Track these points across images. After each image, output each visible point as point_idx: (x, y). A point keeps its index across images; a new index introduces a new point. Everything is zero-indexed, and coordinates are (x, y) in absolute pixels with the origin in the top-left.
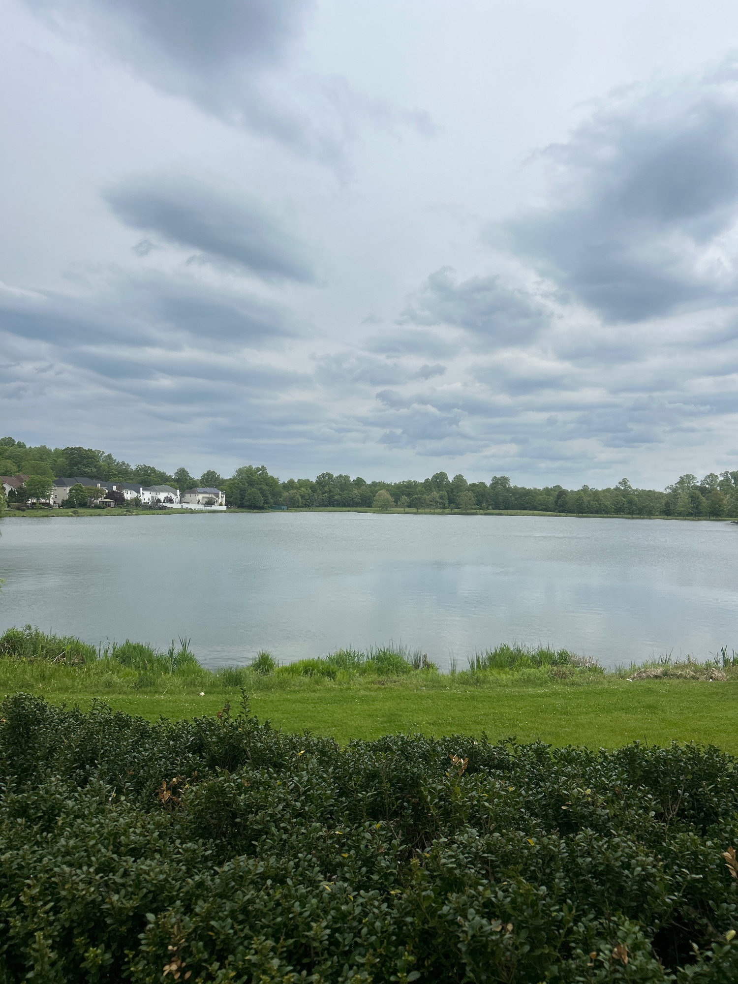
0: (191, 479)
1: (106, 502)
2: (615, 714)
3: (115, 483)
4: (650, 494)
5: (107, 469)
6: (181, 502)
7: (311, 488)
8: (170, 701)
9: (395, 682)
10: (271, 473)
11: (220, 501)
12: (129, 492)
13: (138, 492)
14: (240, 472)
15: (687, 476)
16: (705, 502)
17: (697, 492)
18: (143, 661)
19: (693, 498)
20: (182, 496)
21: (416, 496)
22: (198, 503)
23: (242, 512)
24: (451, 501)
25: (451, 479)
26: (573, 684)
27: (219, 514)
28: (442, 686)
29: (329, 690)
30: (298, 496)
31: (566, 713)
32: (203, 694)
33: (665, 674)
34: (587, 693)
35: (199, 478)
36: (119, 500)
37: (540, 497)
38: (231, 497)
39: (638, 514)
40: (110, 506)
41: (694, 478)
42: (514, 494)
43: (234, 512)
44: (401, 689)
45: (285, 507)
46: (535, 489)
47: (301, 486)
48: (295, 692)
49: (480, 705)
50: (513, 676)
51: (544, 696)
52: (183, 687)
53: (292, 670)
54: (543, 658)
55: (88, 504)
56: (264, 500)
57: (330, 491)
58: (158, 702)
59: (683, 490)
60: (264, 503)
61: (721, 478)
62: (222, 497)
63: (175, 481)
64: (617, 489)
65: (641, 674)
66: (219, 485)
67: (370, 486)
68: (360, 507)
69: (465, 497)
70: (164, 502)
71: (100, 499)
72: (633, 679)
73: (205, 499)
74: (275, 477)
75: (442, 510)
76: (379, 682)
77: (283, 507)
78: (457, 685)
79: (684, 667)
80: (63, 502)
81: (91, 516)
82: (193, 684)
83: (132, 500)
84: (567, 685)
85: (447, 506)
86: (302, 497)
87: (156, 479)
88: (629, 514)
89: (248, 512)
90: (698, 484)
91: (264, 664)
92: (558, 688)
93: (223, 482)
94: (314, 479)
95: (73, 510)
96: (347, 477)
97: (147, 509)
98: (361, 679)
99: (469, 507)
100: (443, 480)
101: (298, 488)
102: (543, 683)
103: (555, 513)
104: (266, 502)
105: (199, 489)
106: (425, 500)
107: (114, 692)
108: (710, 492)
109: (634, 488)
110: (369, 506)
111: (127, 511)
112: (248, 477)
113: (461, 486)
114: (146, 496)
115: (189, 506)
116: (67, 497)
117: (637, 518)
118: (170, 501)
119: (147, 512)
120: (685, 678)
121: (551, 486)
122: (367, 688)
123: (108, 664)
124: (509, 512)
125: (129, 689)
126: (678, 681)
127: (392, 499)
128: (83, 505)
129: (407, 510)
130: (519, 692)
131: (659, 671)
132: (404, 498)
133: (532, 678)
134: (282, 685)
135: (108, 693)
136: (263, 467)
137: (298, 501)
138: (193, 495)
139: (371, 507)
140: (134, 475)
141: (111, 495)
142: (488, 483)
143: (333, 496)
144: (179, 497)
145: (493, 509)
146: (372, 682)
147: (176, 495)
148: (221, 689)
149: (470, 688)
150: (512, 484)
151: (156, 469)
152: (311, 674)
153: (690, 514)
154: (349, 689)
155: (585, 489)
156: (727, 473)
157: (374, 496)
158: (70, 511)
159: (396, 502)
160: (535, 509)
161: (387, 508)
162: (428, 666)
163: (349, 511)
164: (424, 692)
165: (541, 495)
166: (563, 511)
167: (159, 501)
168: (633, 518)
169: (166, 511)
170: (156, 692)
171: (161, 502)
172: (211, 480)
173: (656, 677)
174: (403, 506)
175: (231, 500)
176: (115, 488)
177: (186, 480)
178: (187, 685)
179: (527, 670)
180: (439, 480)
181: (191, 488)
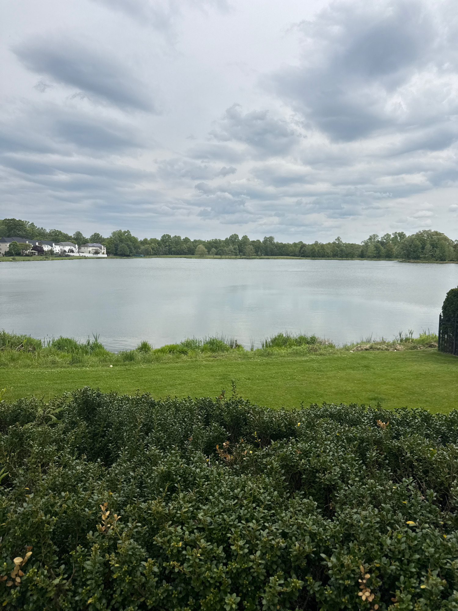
0: (83, 238)
1: (32, 252)
2: (348, 371)
3: (38, 241)
4: (352, 246)
5: (32, 233)
6: (79, 252)
7: (158, 244)
8: (93, 371)
9: (222, 356)
10: (133, 234)
11: (103, 251)
12: (46, 246)
13: (52, 246)
14: (114, 234)
15: (374, 235)
16: (383, 250)
17: (379, 244)
18: (71, 348)
19: (377, 248)
20: (79, 248)
21: (220, 248)
22: (89, 253)
23: (117, 258)
24: (240, 251)
25: (240, 238)
26: (321, 354)
27: (103, 259)
28: (249, 358)
29: (186, 362)
30: (150, 249)
31: (321, 371)
32: (111, 366)
33: (371, 348)
34: (330, 359)
35: (89, 237)
36: (41, 251)
37: (291, 248)
38: (109, 249)
39: (346, 257)
40: (35, 255)
41: (377, 236)
42: (276, 247)
43: (111, 258)
44: (226, 359)
45: (143, 255)
46: (288, 244)
47: (152, 243)
48: (166, 363)
49: (272, 368)
50: (287, 351)
51: (306, 361)
52: (99, 363)
53: (162, 351)
54: (302, 340)
55: (22, 254)
56: (130, 251)
57: (169, 245)
58: (86, 372)
59: (371, 243)
60: (130, 253)
61: (392, 236)
62: (104, 249)
63: (74, 239)
64: (334, 243)
65: (358, 348)
66: (102, 242)
67: (193, 242)
68: (187, 255)
69: (249, 248)
70: (68, 252)
71: (28, 251)
72: (353, 351)
73: (93, 250)
74: (136, 237)
75: (235, 257)
76: (213, 357)
77: (141, 255)
78: (257, 357)
79: (380, 344)
80: (6, 252)
81: (24, 261)
82: (105, 361)
83: (48, 251)
84: (318, 355)
85: (238, 254)
86: (153, 249)
87: (63, 238)
88: (340, 257)
89: (121, 258)
90: (380, 240)
91: (145, 347)
92: (313, 357)
93: (104, 240)
94: (159, 238)
95: (12, 257)
96: (179, 237)
97: (58, 256)
98: (203, 355)
99: (251, 254)
100: (236, 239)
101: (149, 244)
102: (304, 355)
103: (299, 258)
104: (131, 252)
105: (90, 244)
106: (225, 250)
107: (57, 367)
108: (386, 244)
109: (344, 242)
110: (193, 254)
111: (46, 258)
112: (119, 237)
113: (246, 242)
114: (57, 249)
115: (84, 254)
116: (8, 250)
117: (345, 260)
118: (72, 251)
119: (58, 258)
120: (382, 350)
121: (297, 242)
122: (207, 360)
123: (50, 350)
124: (274, 257)
125: (66, 365)
126: (378, 351)
127: (206, 250)
128: (19, 254)
129: (216, 256)
130: (292, 360)
131: (368, 346)
132: (214, 250)
133: (298, 352)
134: (158, 359)
135: (54, 368)
136: (128, 231)
137: (150, 252)
138: (86, 248)
139: (194, 255)
140: (49, 236)
141: (35, 248)
142: (262, 240)
143: (171, 248)
144: (77, 249)
145: (264, 255)
146: (210, 357)
147: (75, 248)
148: (122, 363)
149: (264, 358)
150: (275, 241)
151: (62, 232)
152: (173, 352)
153: (375, 257)
154: (196, 361)
155: (316, 244)
156: (396, 233)
157: (196, 248)
158: (10, 258)
159: (209, 252)
160: (288, 255)
161: (203, 255)
162: (238, 346)
163: (181, 257)
164: (240, 361)
165: (292, 247)
166: (304, 256)
167: (65, 251)
168: (343, 260)
169: (70, 258)
170: (83, 366)
171: (66, 252)
172: (96, 239)
173: (366, 350)
174: (213, 254)
175: (109, 251)
176: (37, 244)
177: (81, 239)
178: (101, 361)
179: (295, 347)
180: (233, 239)
181: (84, 244)
